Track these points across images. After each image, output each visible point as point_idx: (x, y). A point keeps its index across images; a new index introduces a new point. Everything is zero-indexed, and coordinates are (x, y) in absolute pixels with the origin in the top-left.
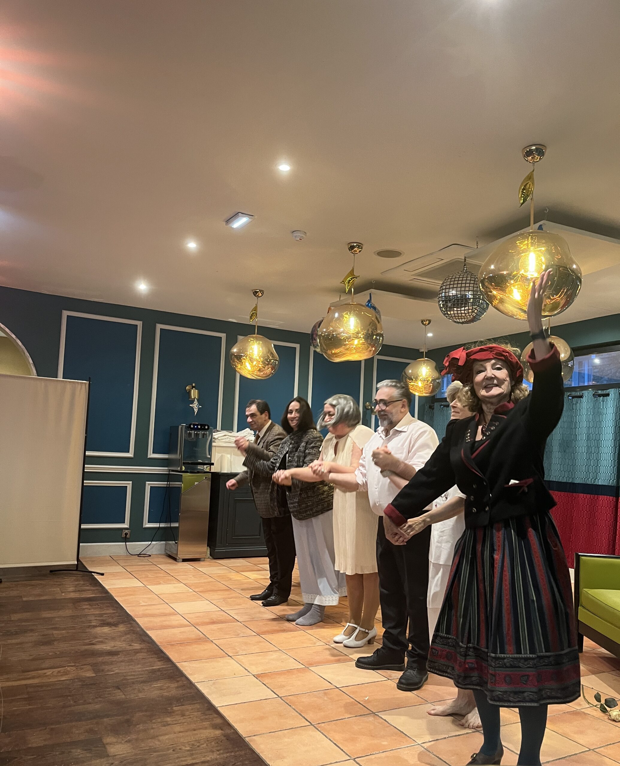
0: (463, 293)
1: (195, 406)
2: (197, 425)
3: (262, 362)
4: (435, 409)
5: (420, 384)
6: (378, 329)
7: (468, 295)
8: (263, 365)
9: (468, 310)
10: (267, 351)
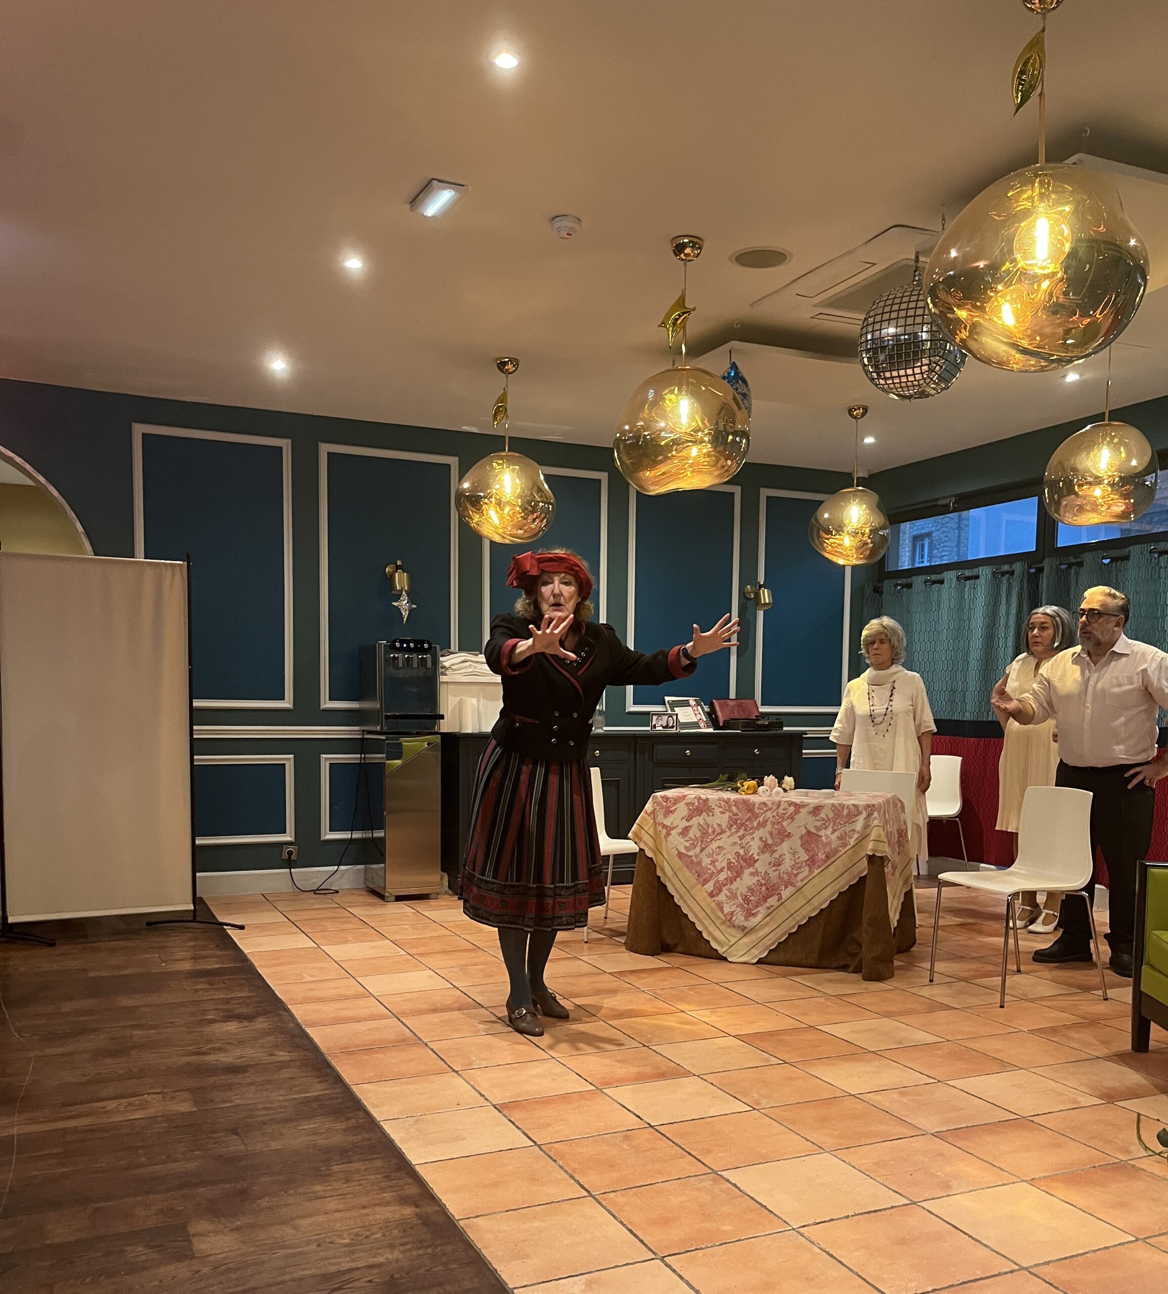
0: (909, 329)
1: (404, 604)
2: (408, 642)
3: (521, 507)
4: (884, 594)
5: (847, 541)
6: (737, 421)
7: (920, 334)
8: (523, 514)
9: (920, 367)
10: (530, 485)
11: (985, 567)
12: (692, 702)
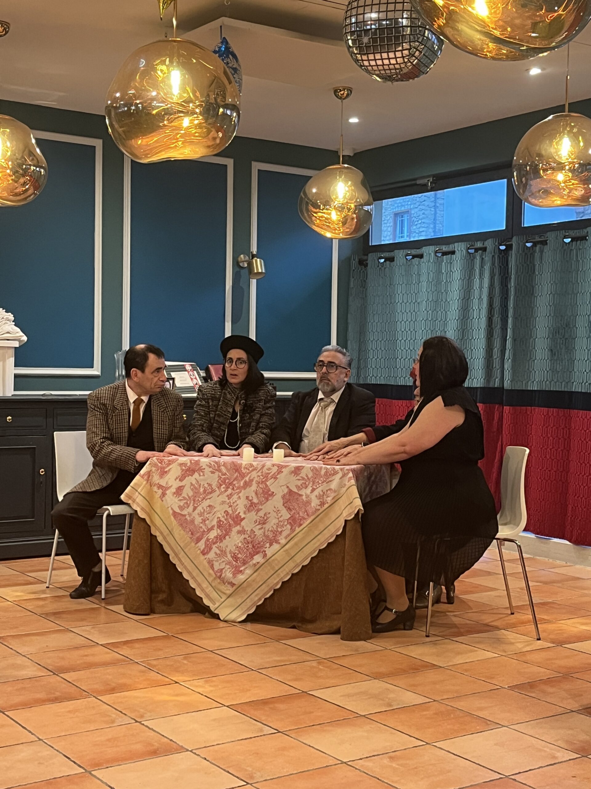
0: (391, 15)
3: (11, 170)
4: (370, 266)
5: (334, 216)
6: (227, 94)
7: (400, 20)
8: (13, 177)
9: (402, 51)
10: (21, 146)
11: (460, 243)
12: (188, 367)
